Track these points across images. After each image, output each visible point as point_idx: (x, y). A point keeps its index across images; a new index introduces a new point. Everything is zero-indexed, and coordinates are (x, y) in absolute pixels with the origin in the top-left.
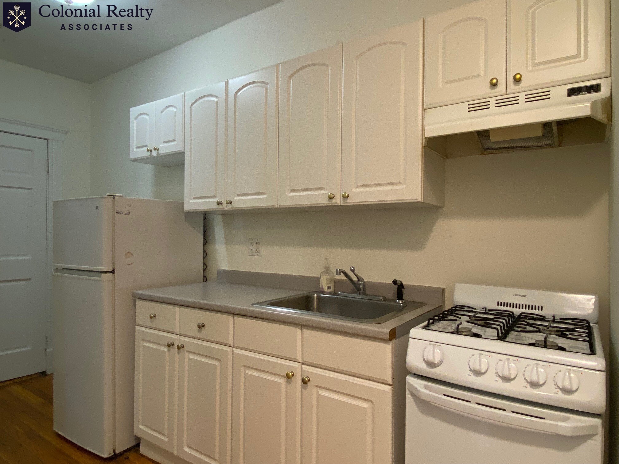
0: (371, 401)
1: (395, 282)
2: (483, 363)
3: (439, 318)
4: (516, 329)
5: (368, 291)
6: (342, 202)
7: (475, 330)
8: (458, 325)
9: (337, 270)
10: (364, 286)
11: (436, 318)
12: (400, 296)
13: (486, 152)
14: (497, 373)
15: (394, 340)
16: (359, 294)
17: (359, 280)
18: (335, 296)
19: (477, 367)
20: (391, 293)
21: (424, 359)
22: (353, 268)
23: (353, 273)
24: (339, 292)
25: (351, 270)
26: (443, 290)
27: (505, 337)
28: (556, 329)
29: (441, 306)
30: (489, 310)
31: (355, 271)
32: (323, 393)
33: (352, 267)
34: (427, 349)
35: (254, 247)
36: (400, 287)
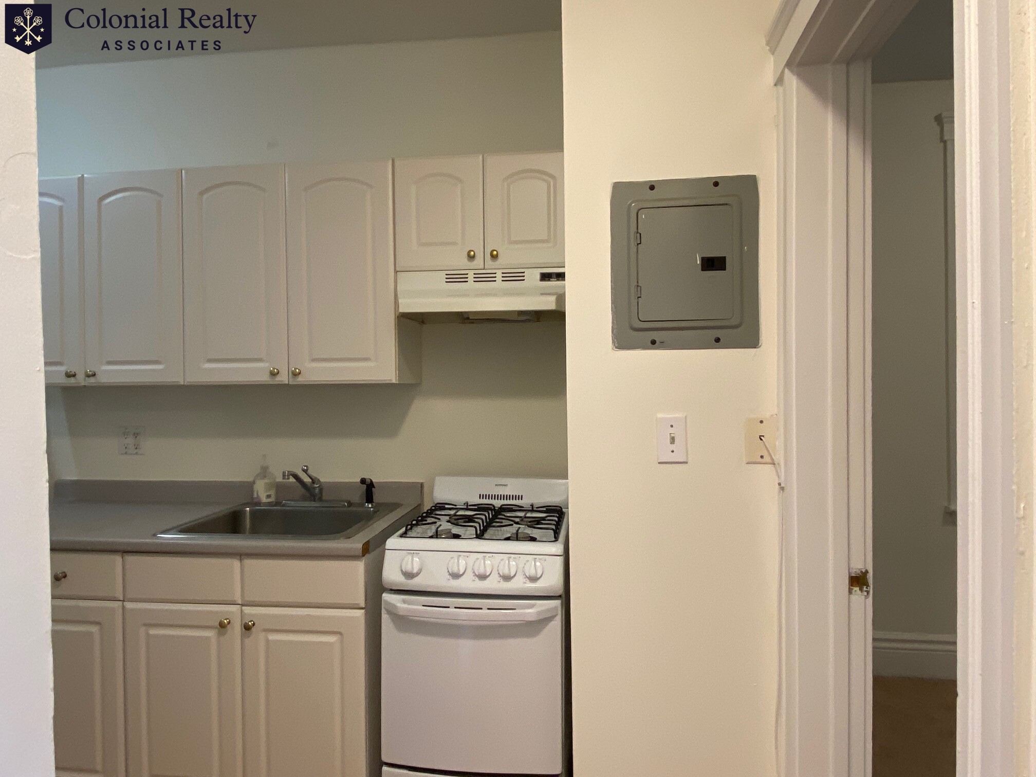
0: (340, 633)
1: (363, 481)
2: (462, 564)
3: (417, 522)
4: (494, 524)
5: (325, 496)
6: (290, 380)
7: (456, 530)
8: (438, 528)
9: (284, 473)
10: (321, 490)
11: (414, 522)
12: (369, 498)
13: (466, 321)
14: (474, 572)
15: (367, 556)
16: (314, 501)
17: (313, 482)
18: (279, 508)
19: (455, 570)
20: (357, 496)
21: (402, 570)
22: (305, 468)
23: (306, 475)
24: (284, 502)
25: (304, 470)
26: (422, 485)
27: (483, 535)
28: (529, 520)
29: (419, 505)
30: (471, 505)
31: (309, 471)
32: (273, 637)
33: (305, 466)
34: (406, 559)
35: (130, 440)
36: (369, 487)
